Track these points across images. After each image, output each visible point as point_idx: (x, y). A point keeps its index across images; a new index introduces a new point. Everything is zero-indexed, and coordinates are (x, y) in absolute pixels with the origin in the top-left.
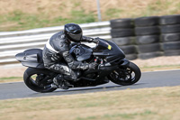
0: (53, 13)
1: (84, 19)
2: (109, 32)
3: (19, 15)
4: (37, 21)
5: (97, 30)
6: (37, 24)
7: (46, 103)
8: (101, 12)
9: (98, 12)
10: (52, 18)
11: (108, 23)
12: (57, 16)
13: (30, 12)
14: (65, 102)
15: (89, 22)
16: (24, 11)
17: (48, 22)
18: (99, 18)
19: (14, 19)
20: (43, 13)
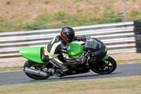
0: (89, 14)
1: (113, 19)
2: (132, 30)
3: (63, 15)
4: (77, 21)
5: (124, 28)
6: (76, 23)
7: (84, 85)
8: (127, 14)
9: (124, 15)
10: (88, 18)
11: (132, 23)
12: (92, 17)
13: (71, 13)
14: (98, 84)
15: (117, 21)
16: (66, 13)
17: (85, 21)
18: (125, 18)
19: (58, 19)
20: (81, 15)
